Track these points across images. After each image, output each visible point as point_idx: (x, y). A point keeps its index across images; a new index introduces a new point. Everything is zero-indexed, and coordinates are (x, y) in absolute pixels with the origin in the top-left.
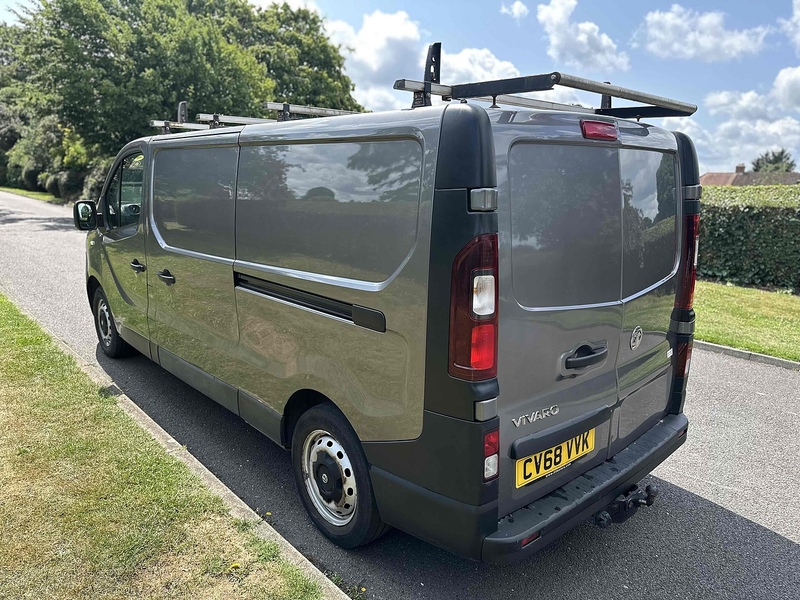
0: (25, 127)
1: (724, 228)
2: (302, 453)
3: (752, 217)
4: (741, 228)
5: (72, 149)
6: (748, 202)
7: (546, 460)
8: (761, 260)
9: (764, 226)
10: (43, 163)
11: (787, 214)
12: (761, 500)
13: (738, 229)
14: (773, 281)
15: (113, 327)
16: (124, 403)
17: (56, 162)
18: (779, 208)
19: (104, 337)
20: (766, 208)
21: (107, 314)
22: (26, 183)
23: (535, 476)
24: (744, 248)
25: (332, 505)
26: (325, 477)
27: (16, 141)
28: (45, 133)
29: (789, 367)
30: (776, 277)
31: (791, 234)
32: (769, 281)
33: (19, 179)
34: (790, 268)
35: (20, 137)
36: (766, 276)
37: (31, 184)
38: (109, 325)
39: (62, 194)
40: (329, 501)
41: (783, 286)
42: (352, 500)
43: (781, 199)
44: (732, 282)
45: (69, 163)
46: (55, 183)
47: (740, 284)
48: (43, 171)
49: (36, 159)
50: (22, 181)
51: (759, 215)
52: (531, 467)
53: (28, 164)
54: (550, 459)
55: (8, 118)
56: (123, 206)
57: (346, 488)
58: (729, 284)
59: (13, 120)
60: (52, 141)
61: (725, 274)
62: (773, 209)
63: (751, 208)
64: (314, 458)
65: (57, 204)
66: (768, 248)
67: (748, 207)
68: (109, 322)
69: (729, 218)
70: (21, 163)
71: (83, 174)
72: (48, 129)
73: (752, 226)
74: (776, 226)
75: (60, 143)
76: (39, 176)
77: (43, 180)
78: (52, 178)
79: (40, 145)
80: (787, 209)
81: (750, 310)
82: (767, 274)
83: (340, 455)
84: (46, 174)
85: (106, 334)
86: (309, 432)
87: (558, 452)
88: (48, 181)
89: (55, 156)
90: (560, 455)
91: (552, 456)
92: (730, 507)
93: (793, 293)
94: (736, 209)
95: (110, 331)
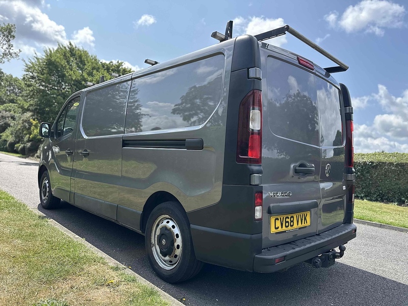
0: (13, 121)
1: (360, 172)
2: (151, 232)
3: (373, 167)
4: (368, 172)
5: (35, 131)
6: (370, 160)
7: (286, 222)
8: (380, 188)
9: (379, 171)
10: (19, 139)
11: (390, 165)
12: (399, 274)
13: (367, 173)
14: (387, 199)
15: (50, 191)
16: (52, 222)
17: (26, 139)
18: (386, 163)
19: (43, 198)
20: (380, 162)
21: (47, 185)
22: (8, 148)
23: (280, 229)
24: (371, 182)
25: (167, 258)
26: (164, 242)
27: (7, 128)
28: (23, 123)
29: (402, 231)
30: (388, 197)
31: (393, 175)
32: (385, 199)
33: (5, 147)
34: (395, 192)
35: (10, 126)
36: (383, 196)
37: (11, 149)
38: (48, 190)
39: (26, 153)
40: (165, 256)
41: (392, 201)
42: (178, 252)
43: (386, 158)
44: (367, 199)
45: (33, 138)
46: (24, 148)
47: (371, 200)
48: (18, 143)
49: (15, 136)
50: (6, 148)
51: (377, 165)
52: (278, 224)
53: (11, 139)
54: (288, 222)
55: (5, 118)
56: (65, 129)
57: (176, 245)
58: (365, 200)
59: (7, 119)
60: (26, 127)
61: (363, 195)
62: (383, 163)
63: (372, 163)
64: (158, 233)
65: (23, 158)
66: (383, 182)
67: (371, 162)
68: (48, 189)
69: (362, 168)
70: (7, 139)
71: (39, 143)
72: (24, 121)
73: (373, 171)
74: (385, 171)
75: (29, 128)
76: (16, 145)
77: (18, 148)
78: (22, 145)
79: (19, 129)
80: (390, 163)
81: (378, 209)
82: (384, 196)
83: (173, 227)
84: (19, 144)
85: (45, 196)
86: (156, 219)
87: (292, 219)
88: (20, 147)
89: (26, 134)
90: (293, 221)
91: (289, 220)
92: (384, 275)
93: (397, 205)
94: (365, 163)
95: (47, 194)
